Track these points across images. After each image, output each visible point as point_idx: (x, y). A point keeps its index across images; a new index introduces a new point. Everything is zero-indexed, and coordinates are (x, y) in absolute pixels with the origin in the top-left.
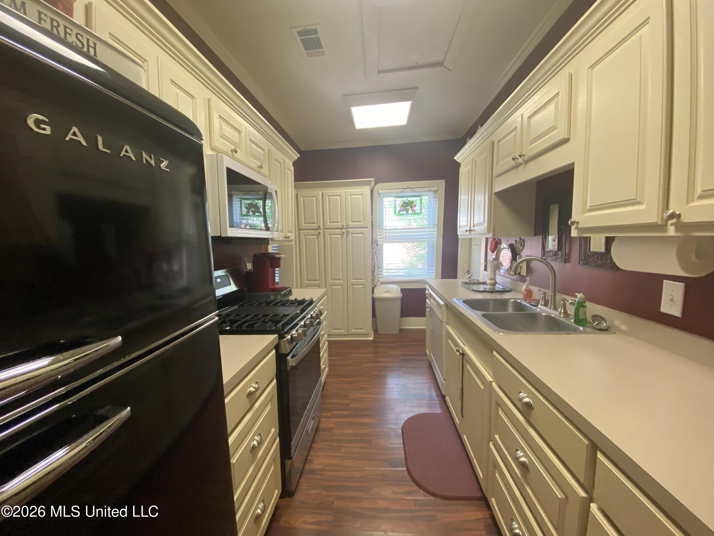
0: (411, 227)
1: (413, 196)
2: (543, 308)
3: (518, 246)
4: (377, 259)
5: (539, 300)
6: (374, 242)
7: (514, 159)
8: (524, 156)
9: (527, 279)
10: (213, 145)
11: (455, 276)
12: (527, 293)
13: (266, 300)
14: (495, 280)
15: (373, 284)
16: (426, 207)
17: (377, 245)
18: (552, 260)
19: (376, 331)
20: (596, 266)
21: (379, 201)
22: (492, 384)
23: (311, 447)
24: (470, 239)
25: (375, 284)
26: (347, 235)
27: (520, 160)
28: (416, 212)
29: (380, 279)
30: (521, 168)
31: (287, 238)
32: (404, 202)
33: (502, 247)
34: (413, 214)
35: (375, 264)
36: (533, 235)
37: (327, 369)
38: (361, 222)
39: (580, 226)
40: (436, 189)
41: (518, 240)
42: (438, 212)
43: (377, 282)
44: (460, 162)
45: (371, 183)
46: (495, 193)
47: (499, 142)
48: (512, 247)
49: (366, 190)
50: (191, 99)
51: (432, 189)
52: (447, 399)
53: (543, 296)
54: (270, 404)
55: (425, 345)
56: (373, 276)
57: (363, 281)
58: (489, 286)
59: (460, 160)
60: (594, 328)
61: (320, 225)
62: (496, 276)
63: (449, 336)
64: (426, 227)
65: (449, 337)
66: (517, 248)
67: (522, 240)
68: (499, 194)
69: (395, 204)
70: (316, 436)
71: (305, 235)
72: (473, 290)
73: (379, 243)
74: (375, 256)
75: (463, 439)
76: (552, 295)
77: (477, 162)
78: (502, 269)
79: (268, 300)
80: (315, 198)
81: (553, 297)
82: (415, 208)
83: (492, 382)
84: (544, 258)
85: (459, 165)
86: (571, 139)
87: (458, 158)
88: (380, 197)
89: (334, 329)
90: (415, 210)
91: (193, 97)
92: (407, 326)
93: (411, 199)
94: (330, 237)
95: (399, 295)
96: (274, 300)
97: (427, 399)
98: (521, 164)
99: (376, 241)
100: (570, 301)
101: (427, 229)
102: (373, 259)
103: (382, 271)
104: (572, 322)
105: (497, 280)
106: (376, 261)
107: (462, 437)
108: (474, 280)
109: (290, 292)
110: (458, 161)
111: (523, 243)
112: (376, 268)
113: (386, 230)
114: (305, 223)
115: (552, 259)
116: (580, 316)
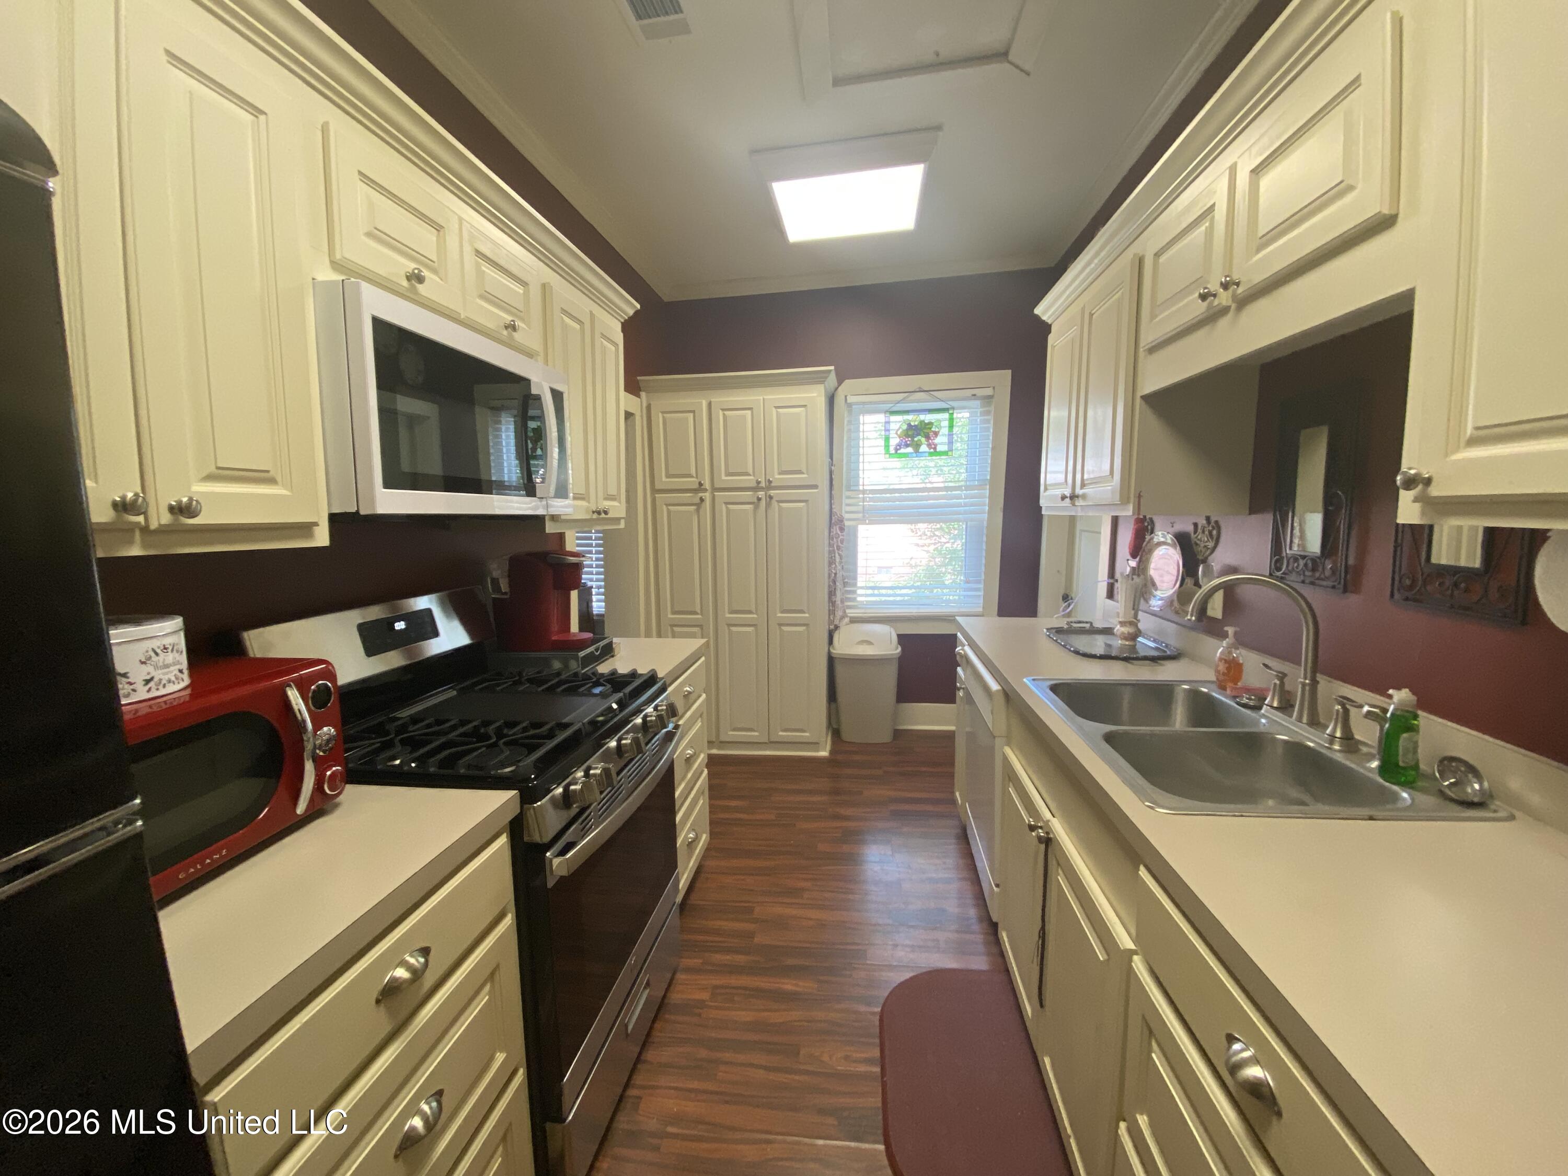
0: (929, 485)
1: (931, 411)
2: (1278, 717)
3: (1203, 540)
4: (840, 563)
5: (1262, 690)
6: (835, 522)
7: (1203, 297)
8: (1238, 284)
9: (1227, 632)
10: (338, 256)
11: (1030, 610)
12: (1228, 669)
13: (538, 673)
14: (1137, 626)
15: (831, 622)
16: (965, 437)
17: (842, 529)
18: (1303, 582)
19: (836, 733)
20: (1452, 607)
21: (850, 422)
22: (1131, 960)
23: (638, 1060)
24: (1072, 520)
25: (836, 622)
26: (768, 505)
27: (1224, 299)
28: (939, 448)
29: (848, 611)
30: (1223, 322)
31: (599, 513)
32: (909, 425)
33: (1156, 540)
34: (931, 454)
35: (836, 574)
36: (1248, 512)
37: (704, 837)
38: (803, 473)
39: (1435, 491)
40: (989, 392)
41: (1202, 522)
42: (993, 449)
43: (842, 618)
44: (1049, 322)
45: (826, 378)
46: (1144, 398)
47: (1157, 255)
48: (1184, 542)
49: (816, 395)
50: (252, 117)
51: (979, 392)
52: (1004, 936)
53: (1275, 684)
54: (487, 988)
55: (952, 776)
56: (832, 602)
57: (807, 615)
58: (1120, 642)
59: (1049, 317)
60: (1441, 794)
61: (704, 480)
62: (1141, 615)
63: (1011, 777)
64: (962, 486)
65: (1010, 780)
66: (1197, 544)
67: (1213, 523)
68: (1157, 401)
69: (887, 430)
70: (657, 1025)
71: (667, 505)
72: (1077, 652)
73: (847, 523)
74: (837, 555)
75: (1041, 1064)
76: (1304, 685)
77: (1094, 316)
78: (1155, 596)
79: (545, 673)
80: (692, 415)
81: (1307, 688)
82: (937, 441)
83: (1133, 952)
84: (1279, 574)
85: (1045, 328)
86: (1401, 216)
87: (1045, 310)
88: (850, 412)
89: (734, 730)
90: (936, 445)
91: (257, 111)
92: (912, 724)
93: (927, 418)
94: (728, 510)
95: (894, 650)
96: (558, 674)
97: (953, 927)
98: (1224, 311)
99: (841, 521)
100: (1366, 708)
101: (966, 490)
102: (831, 562)
103: (854, 592)
104: (1371, 770)
105: (1141, 626)
106: (839, 567)
107: (1039, 1059)
108: (1080, 622)
109: (608, 651)
110: (1044, 318)
111: (1215, 532)
112: (838, 584)
113: (864, 492)
114: (668, 476)
115: (1302, 577)
116: (1400, 758)
